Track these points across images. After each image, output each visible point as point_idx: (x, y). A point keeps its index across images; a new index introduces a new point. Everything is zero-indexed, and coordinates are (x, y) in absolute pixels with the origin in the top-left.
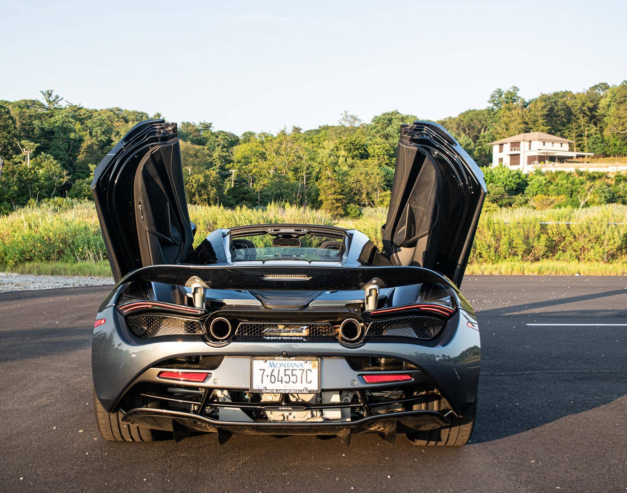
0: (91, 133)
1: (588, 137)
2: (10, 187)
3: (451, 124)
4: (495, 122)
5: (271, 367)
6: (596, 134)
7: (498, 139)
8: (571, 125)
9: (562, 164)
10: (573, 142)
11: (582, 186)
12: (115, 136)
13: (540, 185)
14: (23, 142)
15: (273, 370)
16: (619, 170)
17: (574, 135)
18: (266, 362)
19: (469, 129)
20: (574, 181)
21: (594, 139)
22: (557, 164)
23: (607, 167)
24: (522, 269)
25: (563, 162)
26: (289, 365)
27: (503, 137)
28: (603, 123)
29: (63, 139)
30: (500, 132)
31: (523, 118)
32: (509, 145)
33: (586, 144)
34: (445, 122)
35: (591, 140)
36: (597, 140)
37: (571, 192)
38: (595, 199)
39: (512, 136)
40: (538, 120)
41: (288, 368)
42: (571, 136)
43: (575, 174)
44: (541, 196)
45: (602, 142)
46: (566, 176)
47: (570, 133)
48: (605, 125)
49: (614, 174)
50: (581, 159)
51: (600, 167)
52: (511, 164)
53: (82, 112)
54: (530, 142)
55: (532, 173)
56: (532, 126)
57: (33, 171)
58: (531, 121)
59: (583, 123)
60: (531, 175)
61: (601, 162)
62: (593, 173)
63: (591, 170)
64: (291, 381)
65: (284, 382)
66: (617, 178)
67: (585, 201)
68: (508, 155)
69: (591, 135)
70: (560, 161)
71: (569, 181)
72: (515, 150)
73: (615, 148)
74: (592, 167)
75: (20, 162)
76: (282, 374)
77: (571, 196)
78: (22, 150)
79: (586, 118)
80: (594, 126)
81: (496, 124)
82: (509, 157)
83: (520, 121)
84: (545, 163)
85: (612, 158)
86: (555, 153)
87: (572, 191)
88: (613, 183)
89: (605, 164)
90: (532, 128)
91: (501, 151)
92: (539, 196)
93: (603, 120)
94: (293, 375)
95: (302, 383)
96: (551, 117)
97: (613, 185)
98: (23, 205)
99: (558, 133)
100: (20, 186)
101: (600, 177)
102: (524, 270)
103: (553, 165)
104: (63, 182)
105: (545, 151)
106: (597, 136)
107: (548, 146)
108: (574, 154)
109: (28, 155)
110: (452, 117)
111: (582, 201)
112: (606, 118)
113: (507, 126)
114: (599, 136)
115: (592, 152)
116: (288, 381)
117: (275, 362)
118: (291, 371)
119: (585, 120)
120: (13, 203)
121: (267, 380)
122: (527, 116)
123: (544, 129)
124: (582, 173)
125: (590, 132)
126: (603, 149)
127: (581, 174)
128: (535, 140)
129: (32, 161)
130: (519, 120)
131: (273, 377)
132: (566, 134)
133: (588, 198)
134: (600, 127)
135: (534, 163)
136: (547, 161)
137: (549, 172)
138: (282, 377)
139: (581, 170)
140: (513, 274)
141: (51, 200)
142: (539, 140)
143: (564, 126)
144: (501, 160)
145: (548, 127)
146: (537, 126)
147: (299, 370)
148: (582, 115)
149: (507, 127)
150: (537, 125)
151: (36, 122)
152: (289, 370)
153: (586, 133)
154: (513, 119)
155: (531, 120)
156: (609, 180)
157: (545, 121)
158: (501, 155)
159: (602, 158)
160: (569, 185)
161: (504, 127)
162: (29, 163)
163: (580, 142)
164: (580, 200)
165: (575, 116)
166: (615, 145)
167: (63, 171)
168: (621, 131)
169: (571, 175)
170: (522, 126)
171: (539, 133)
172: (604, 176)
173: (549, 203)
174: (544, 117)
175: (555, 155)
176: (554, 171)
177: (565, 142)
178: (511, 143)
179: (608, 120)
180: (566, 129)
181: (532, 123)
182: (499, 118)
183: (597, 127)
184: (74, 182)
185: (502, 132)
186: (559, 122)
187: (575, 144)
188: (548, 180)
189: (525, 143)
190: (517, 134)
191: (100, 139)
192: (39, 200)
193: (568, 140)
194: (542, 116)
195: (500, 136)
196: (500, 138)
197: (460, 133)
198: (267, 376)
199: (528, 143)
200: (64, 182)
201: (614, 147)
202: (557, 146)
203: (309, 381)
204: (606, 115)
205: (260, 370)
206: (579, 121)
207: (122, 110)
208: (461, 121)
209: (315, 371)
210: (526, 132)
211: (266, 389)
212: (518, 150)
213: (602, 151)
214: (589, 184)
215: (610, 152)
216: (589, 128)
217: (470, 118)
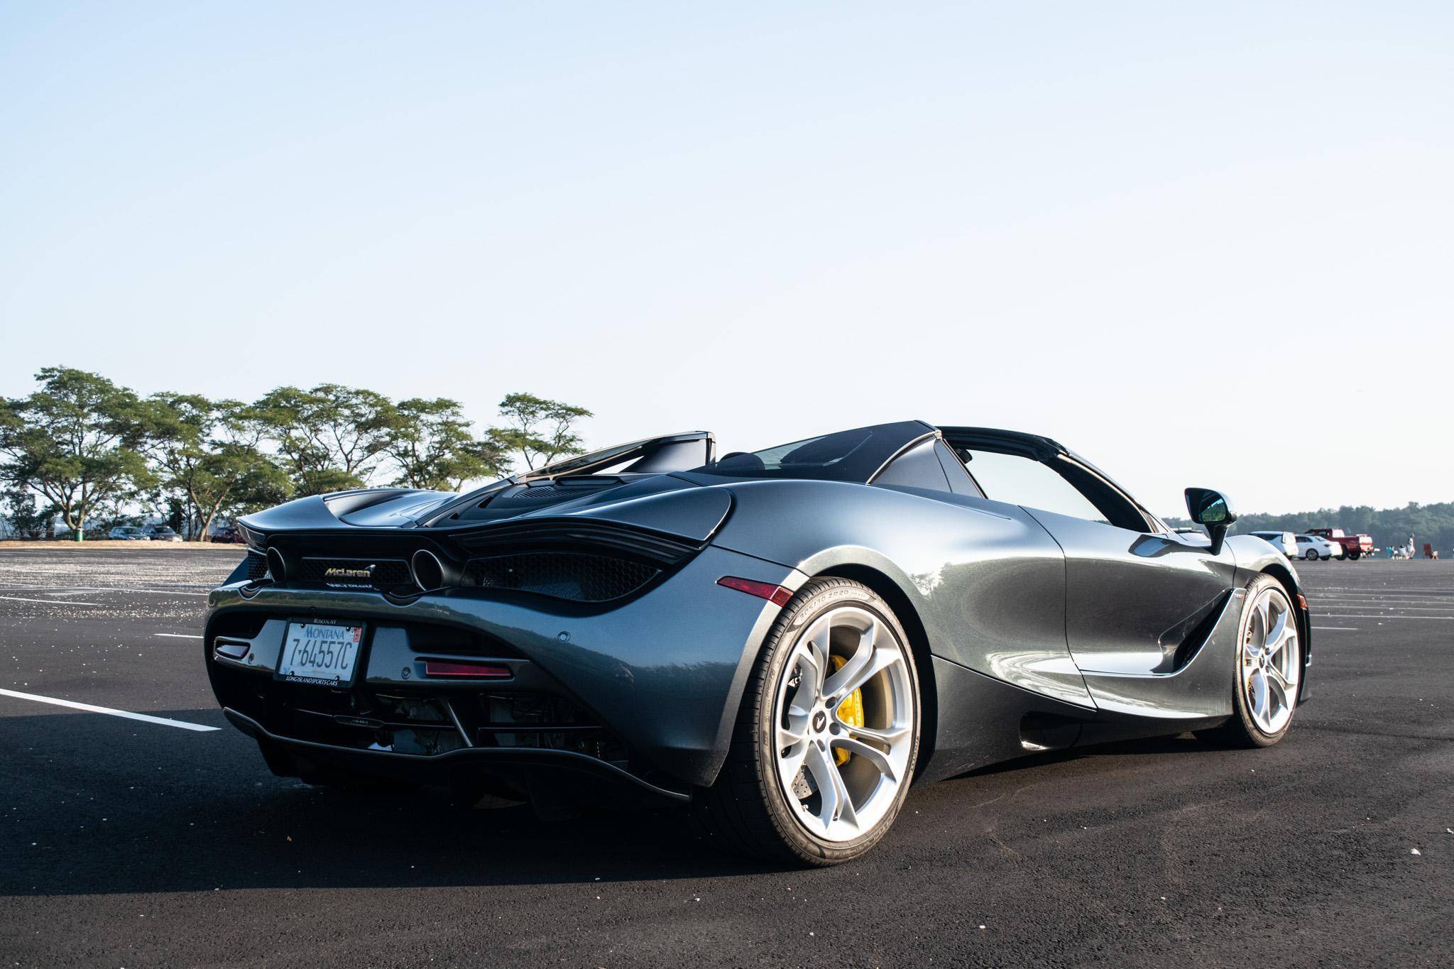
5: (308, 636)
15: (309, 641)
18: (303, 627)
26: (329, 632)
41: (326, 640)
64: (325, 662)
65: (315, 665)
76: (317, 650)
94: (329, 652)
95: (335, 668)
116: (320, 664)
117: (314, 627)
118: (328, 643)
121: (298, 658)
131: (305, 655)
138: (315, 655)
147: (339, 643)
152: (326, 642)
198: (300, 651)
203: (344, 665)
205: (295, 640)
209: (356, 645)
211: (293, 675)
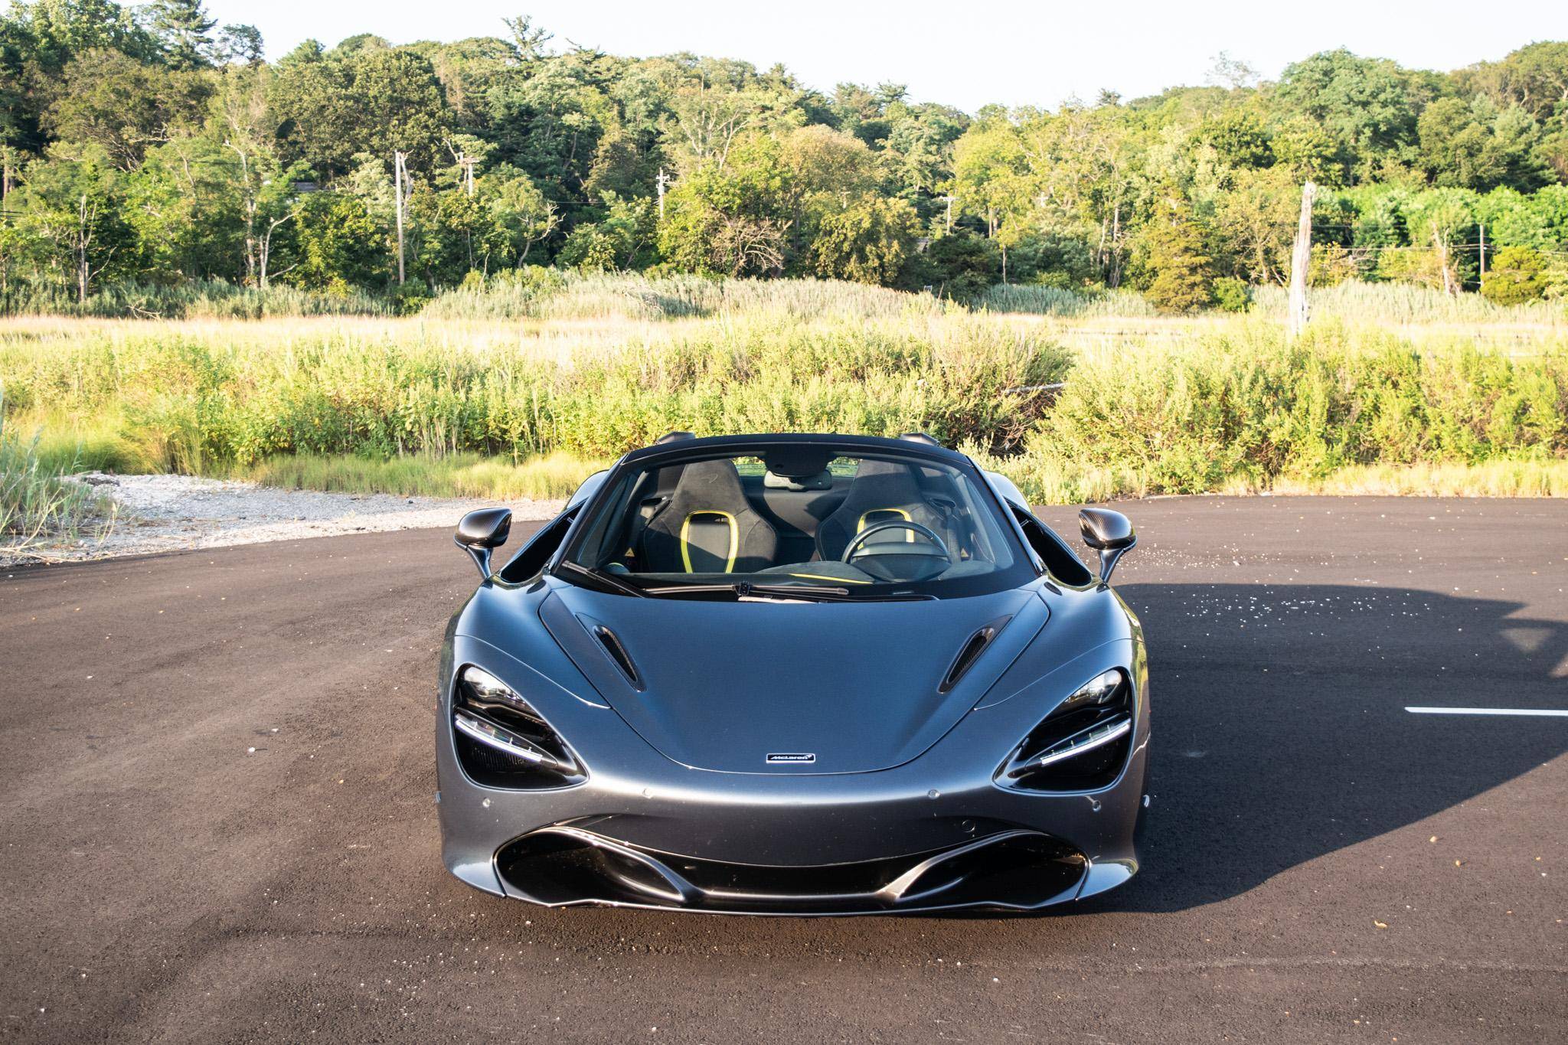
0: (622, 115)
2: (425, 242)
3: (1485, 77)
12: (668, 120)
14: (459, 139)
19: (1531, 91)
24: (1544, 481)
29: (553, 129)
34: (1473, 74)
53: (603, 64)
57: (475, 206)
75: (451, 186)
78: (456, 155)
98: (455, 282)
100: (447, 241)
102: (1548, 484)
104: (544, 231)
109: (470, 168)
110: (1489, 61)
120: (432, 281)
129: (479, 181)
140: (1520, 495)
141: (518, 272)
151: (494, 92)
162: (472, 186)
167: (545, 204)
184: (570, 230)
191: (642, 127)
192: (491, 272)
197: (1508, 100)
200: (548, 231)
207: (696, 59)
208: (1512, 71)
217: (1534, 62)
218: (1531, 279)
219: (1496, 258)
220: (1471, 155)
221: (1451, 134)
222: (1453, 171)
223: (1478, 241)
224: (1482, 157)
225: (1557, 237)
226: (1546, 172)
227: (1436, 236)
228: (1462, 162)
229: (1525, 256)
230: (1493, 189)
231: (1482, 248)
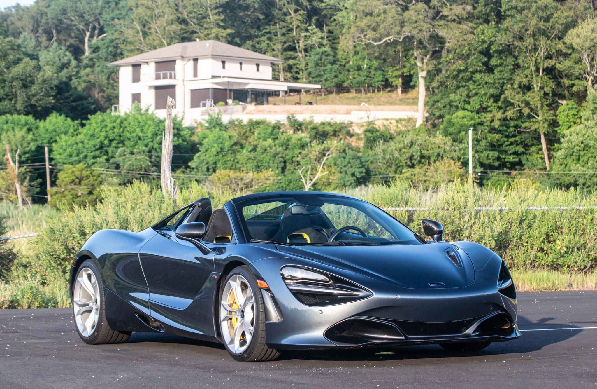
1: (306, 50)
3: (20, 19)
4: (119, 19)
6: (321, 45)
7: (125, 53)
8: (272, 27)
9: (261, 107)
10: (280, 62)
11: (304, 152)
13: (222, 149)
16: (371, 119)
17: (279, 46)
19: (58, 32)
20: (288, 140)
21: (318, 57)
22: (251, 107)
23: (348, 113)
25: (262, 103)
27: (138, 49)
28: (334, 24)
30: (131, 39)
31: (177, 10)
32: (153, 66)
33: (302, 66)
34: (9, 16)
35: (313, 57)
36: (324, 57)
37: (282, 164)
38: (331, 177)
39: (155, 48)
40: (208, 15)
42: (273, 50)
43: (288, 127)
44: (227, 172)
45: (333, 63)
46: (269, 131)
47: (271, 44)
48: (338, 27)
49: (363, 126)
50: (295, 97)
51: (335, 112)
52: (157, 107)
54: (196, 60)
55: (201, 124)
56: (196, 28)
58: (194, 18)
59: (296, 23)
60: (199, 130)
61: (333, 102)
62: (323, 124)
63: (318, 119)
66: (369, 134)
67: (312, 182)
68: (150, 87)
69: (312, 47)
70: (256, 101)
71: (277, 142)
72: (165, 77)
73: (359, 75)
74: (320, 113)
77: (283, 169)
79: (301, 12)
80: (316, 30)
81: (121, 22)
82: (153, 91)
83: (171, 17)
84: (226, 104)
85: (353, 94)
86: (248, 84)
87: (285, 162)
88: (361, 144)
89: (344, 107)
90: (196, 32)
91: (136, 79)
92: (221, 173)
93: (335, 17)
96: (232, 10)
97: (362, 150)
99: (248, 42)
101: (335, 134)
103: (244, 109)
105: (226, 80)
106: (323, 49)
107: (232, 69)
108: (282, 86)
110: (22, 5)
111: (308, 182)
112: (339, 14)
113: (144, 26)
114: (327, 49)
115: (316, 83)
119: (300, 18)
122: (185, 7)
123: (221, 34)
124: (300, 125)
125: (309, 42)
126: (336, 76)
127: (298, 126)
128: (205, 57)
130: (169, 15)
132: (264, 45)
133: (318, 175)
134: (330, 32)
135: (204, 105)
136: (230, 101)
137: (236, 123)
139: (300, 118)
142: (214, 57)
143: (258, 28)
144: (136, 98)
145: (229, 31)
146: (206, 29)
148: (293, 6)
149: (146, 29)
150: (206, 26)
153: (302, 44)
154: (156, 11)
155: (193, 15)
156: (354, 138)
157: (222, 17)
158: (136, 88)
159: (334, 95)
160: (279, 149)
161: (139, 29)
163: (291, 62)
164: (303, 180)
165: (280, 9)
166: (359, 69)
168: (375, 40)
169: (279, 128)
170: (176, 27)
171: (212, 41)
172: (344, 131)
173: (241, 186)
174: (220, 10)
175: (247, 87)
176: (245, 122)
177: (265, 62)
178: (156, 63)
179: (344, 17)
180: (263, 35)
181: (195, 20)
182: (126, 9)
183: (322, 30)
185: (136, 38)
186: (248, 20)
187: (281, 67)
188: (235, 140)
189: (185, 62)
190: (166, 44)
193: (268, 57)
194: (216, 8)
195: (133, 48)
196: (131, 51)
197: (40, 39)
199: (191, 63)
201: (356, 72)
202: (249, 70)
204: (340, 7)
206: (288, 18)
208: (42, 14)
210: (184, 40)
212: (171, 78)
213: (336, 80)
214: (316, 148)
215: (349, 81)
216: (308, 34)
217: (60, 8)
218: (91, 193)
219: (61, 175)
220: (25, 86)
221: (8, 68)
222: (11, 100)
223: (44, 160)
224: (34, 88)
225: (105, 157)
226: (85, 102)
227: (9, 156)
228: (18, 92)
229: (85, 173)
230: (48, 116)
231: (48, 167)
